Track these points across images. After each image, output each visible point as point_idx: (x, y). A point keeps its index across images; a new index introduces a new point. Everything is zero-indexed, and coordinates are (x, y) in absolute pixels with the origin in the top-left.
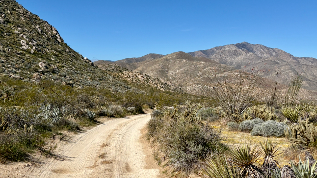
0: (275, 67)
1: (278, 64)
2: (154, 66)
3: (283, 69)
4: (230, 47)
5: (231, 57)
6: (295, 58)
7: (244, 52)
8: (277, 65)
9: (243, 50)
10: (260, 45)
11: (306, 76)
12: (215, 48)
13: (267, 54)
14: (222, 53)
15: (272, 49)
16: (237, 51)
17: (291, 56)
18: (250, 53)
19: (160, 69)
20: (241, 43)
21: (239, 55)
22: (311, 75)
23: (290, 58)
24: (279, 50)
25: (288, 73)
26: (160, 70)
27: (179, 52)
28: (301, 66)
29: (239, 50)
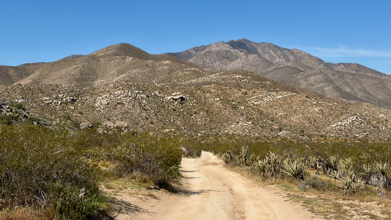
0: (298, 77)
1: (303, 73)
2: (66, 70)
3: (312, 82)
4: (218, 46)
5: (221, 63)
6: (328, 65)
7: (242, 54)
8: (301, 74)
9: (241, 51)
10: (268, 44)
11: (353, 92)
12: (194, 49)
13: (280, 58)
14: (206, 55)
15: (288, 50)
16: (230, 52)
17: (320, 61)
18: (254, 56)
19: (77, 75)
20: (236, 41)
21: (235, 59)
22: (362, 92)
23: (320, 64)
24: (300, 52)
25: (322, 87)
26: (76, 77)
27: (121, 44)
28: (342, 76)
29: (234, 51)
